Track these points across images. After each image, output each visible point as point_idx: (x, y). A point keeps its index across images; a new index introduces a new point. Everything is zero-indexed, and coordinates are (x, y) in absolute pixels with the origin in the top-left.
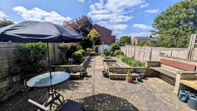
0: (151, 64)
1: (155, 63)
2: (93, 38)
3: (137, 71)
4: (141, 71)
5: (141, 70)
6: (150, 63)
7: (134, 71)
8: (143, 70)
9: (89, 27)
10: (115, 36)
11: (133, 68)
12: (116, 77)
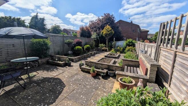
0: (127, 63)
1: (133, 63)
2: (104, 34)
3: (111, 68)
4: (116, 69)
5: (116, 67)
6: (126, 61)
7: (108, 68)
8: (118, 68)
9: (109, 24)
10: (148, 31)
11: (106, 65)
12: (86, 70)
